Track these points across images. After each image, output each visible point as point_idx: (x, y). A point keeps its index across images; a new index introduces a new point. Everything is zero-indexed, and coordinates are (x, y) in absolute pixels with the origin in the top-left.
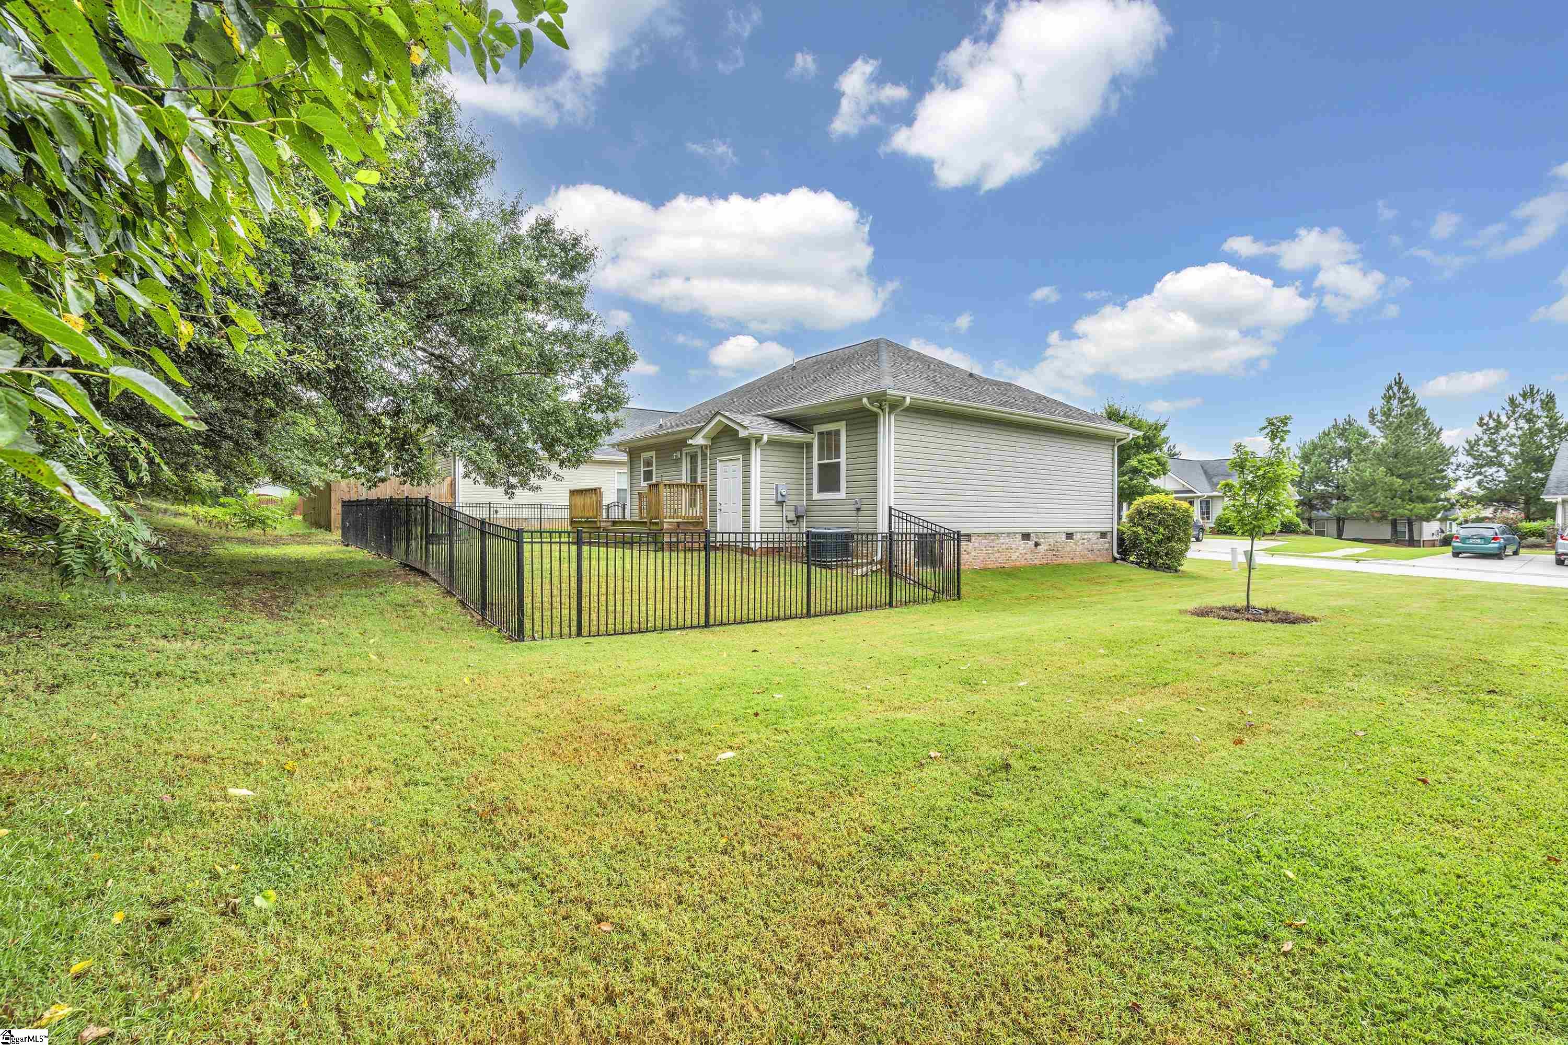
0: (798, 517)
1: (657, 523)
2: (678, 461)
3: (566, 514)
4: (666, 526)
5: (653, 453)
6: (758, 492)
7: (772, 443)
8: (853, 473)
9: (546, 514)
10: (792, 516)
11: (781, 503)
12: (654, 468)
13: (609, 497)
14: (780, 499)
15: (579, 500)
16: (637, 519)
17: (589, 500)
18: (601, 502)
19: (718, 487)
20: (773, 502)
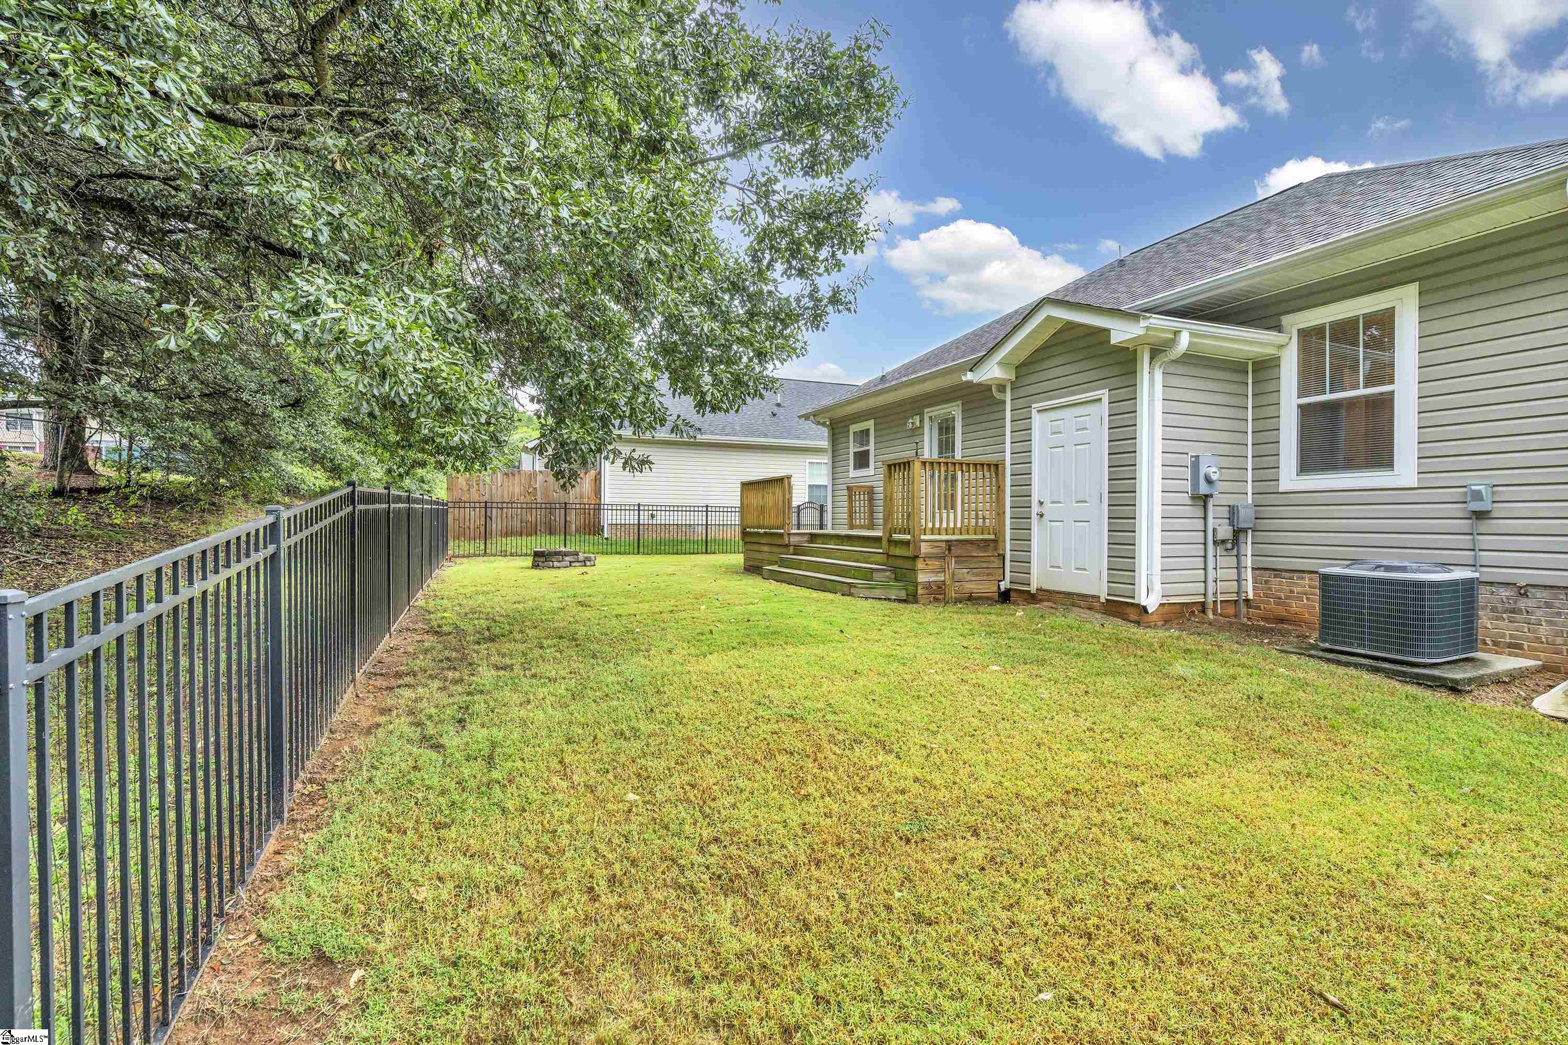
0: (1238, 533)
1: (907, 543)
2: (917, 432)
3: (736, 519)
4: (925, 549)
5: (870, 424)
6: (1158, 472)
7: (1192, 359)
8: (1441, 417)
9: (713, 519)
10: (1225, 532)
11: (1203, 500)
12: (871, 447)
13: (800, 496)
14: (1204, 489)
15: (755, 499)
16: (844, 531)
17: (771, 498)
18: (790, 501)
19: (1036, 468)
20: (1185, 498)
